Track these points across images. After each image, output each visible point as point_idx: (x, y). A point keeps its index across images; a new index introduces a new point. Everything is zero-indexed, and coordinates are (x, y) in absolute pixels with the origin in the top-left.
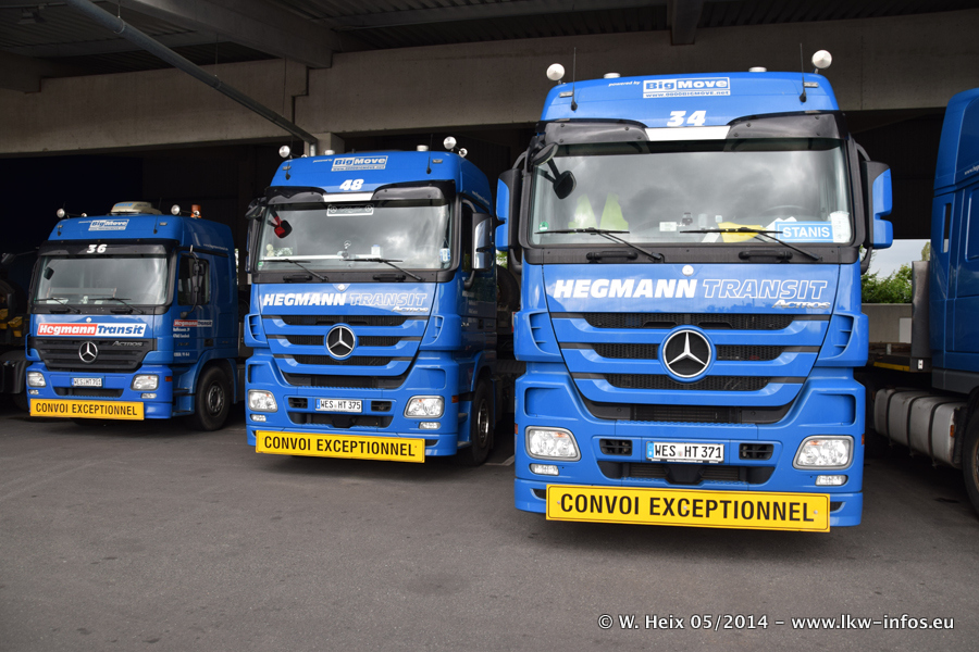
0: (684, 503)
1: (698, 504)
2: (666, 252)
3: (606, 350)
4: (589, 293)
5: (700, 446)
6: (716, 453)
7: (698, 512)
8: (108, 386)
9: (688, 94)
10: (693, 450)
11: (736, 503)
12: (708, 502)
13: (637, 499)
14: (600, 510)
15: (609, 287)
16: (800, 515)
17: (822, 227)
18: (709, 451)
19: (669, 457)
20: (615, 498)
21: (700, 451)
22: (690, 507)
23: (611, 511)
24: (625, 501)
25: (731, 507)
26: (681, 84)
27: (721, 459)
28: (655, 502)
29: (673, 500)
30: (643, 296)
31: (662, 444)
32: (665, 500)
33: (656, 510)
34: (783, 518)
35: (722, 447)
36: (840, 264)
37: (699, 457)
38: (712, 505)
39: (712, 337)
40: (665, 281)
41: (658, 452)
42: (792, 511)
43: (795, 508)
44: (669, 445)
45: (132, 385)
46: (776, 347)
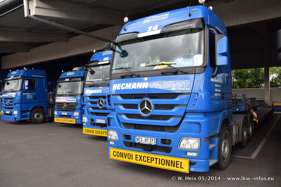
0: (145, 157)
1: (149, 158)
2: (140, 73)
3: (126, 106)
4: (121, 88)
5: (149, 139)
6: (153, 141)
7: (149, 161)
8: (69, 115)
9: (155, 20)
10: (147, 140)
11: (159, 159)
12: (151, 158)
13: (132, 154)
14: (123, 157)
15: (125, 86)
16: (179, 166)
17: (190, 61)
18: (152, 141)
19: (141, 142)
20: (126, 153)
21: (149, 140)
22: (146, 159)
23: (125, 158)
24: (129, 155)
25: (158, 160)
26: (155, 17)
27: (155, 144)
28: (137, 156)
29: (142, 156)
30: (134, 88)
31: (139, 137)
32: (140, 156)
33: (137, 159)
34: (174, 166)
35: (155, 139)
36: (195, 74)
37: (149, 142)
38: (152, 159)
39: (152, 101)
40: (139, 83)
41: (138, 140)
42: (177, 164)
43: (178, 163)
44: (141, 138)
45: (73, 115)
46: (173, 105)
